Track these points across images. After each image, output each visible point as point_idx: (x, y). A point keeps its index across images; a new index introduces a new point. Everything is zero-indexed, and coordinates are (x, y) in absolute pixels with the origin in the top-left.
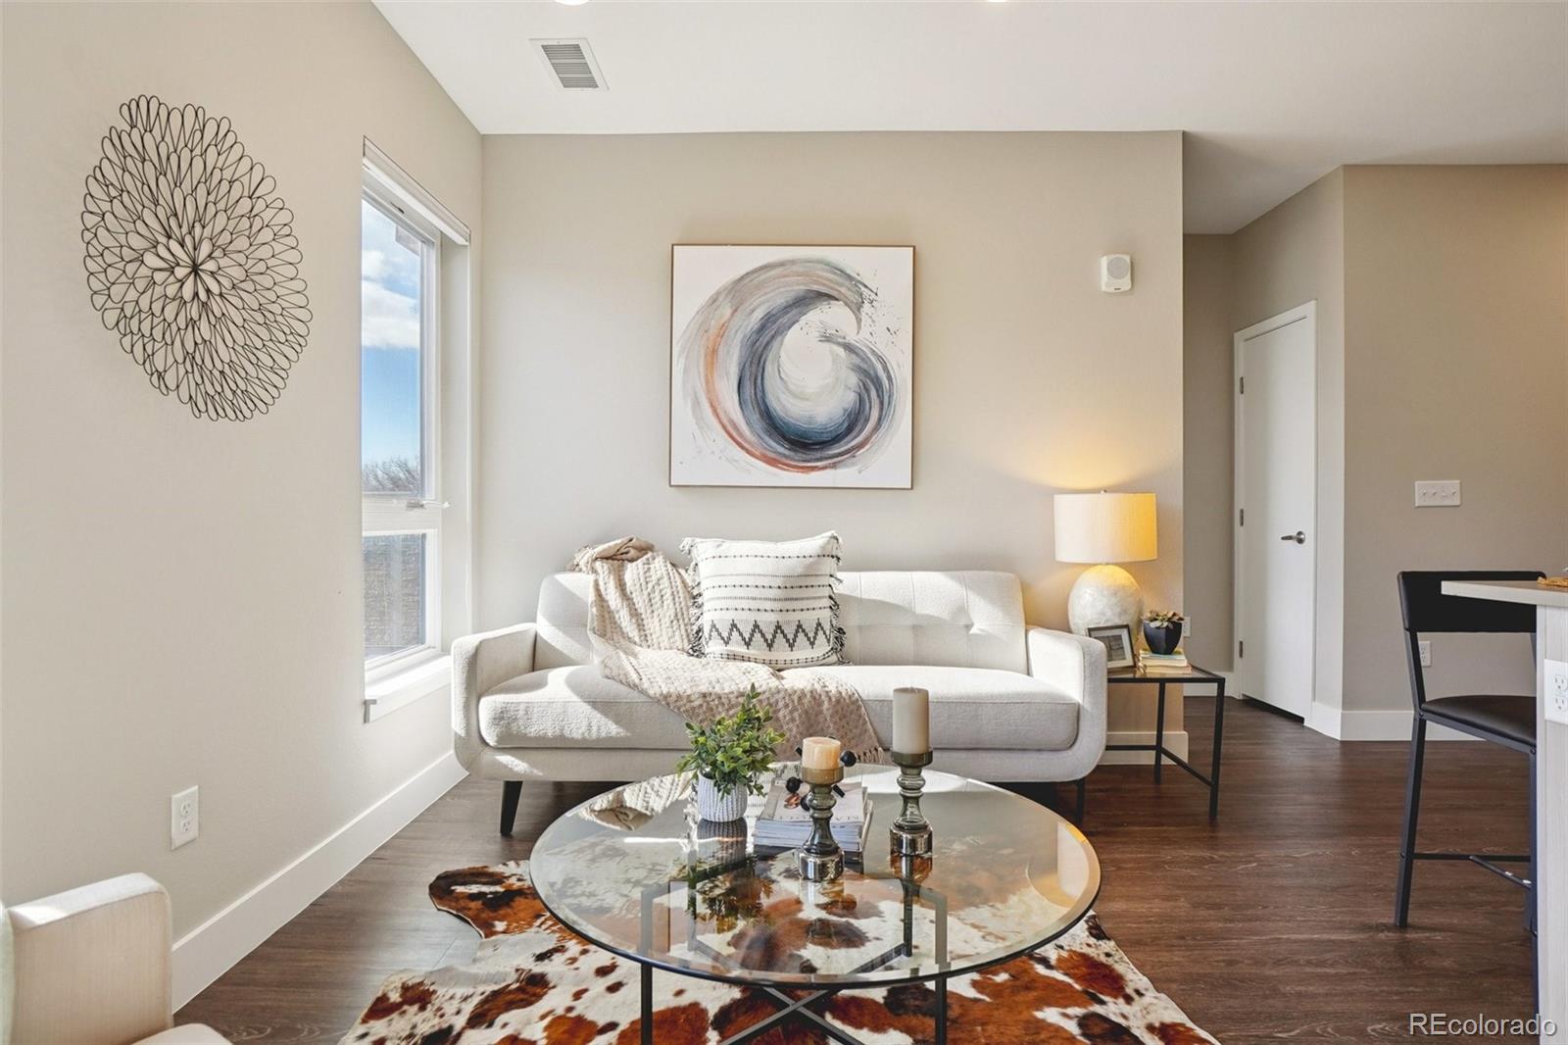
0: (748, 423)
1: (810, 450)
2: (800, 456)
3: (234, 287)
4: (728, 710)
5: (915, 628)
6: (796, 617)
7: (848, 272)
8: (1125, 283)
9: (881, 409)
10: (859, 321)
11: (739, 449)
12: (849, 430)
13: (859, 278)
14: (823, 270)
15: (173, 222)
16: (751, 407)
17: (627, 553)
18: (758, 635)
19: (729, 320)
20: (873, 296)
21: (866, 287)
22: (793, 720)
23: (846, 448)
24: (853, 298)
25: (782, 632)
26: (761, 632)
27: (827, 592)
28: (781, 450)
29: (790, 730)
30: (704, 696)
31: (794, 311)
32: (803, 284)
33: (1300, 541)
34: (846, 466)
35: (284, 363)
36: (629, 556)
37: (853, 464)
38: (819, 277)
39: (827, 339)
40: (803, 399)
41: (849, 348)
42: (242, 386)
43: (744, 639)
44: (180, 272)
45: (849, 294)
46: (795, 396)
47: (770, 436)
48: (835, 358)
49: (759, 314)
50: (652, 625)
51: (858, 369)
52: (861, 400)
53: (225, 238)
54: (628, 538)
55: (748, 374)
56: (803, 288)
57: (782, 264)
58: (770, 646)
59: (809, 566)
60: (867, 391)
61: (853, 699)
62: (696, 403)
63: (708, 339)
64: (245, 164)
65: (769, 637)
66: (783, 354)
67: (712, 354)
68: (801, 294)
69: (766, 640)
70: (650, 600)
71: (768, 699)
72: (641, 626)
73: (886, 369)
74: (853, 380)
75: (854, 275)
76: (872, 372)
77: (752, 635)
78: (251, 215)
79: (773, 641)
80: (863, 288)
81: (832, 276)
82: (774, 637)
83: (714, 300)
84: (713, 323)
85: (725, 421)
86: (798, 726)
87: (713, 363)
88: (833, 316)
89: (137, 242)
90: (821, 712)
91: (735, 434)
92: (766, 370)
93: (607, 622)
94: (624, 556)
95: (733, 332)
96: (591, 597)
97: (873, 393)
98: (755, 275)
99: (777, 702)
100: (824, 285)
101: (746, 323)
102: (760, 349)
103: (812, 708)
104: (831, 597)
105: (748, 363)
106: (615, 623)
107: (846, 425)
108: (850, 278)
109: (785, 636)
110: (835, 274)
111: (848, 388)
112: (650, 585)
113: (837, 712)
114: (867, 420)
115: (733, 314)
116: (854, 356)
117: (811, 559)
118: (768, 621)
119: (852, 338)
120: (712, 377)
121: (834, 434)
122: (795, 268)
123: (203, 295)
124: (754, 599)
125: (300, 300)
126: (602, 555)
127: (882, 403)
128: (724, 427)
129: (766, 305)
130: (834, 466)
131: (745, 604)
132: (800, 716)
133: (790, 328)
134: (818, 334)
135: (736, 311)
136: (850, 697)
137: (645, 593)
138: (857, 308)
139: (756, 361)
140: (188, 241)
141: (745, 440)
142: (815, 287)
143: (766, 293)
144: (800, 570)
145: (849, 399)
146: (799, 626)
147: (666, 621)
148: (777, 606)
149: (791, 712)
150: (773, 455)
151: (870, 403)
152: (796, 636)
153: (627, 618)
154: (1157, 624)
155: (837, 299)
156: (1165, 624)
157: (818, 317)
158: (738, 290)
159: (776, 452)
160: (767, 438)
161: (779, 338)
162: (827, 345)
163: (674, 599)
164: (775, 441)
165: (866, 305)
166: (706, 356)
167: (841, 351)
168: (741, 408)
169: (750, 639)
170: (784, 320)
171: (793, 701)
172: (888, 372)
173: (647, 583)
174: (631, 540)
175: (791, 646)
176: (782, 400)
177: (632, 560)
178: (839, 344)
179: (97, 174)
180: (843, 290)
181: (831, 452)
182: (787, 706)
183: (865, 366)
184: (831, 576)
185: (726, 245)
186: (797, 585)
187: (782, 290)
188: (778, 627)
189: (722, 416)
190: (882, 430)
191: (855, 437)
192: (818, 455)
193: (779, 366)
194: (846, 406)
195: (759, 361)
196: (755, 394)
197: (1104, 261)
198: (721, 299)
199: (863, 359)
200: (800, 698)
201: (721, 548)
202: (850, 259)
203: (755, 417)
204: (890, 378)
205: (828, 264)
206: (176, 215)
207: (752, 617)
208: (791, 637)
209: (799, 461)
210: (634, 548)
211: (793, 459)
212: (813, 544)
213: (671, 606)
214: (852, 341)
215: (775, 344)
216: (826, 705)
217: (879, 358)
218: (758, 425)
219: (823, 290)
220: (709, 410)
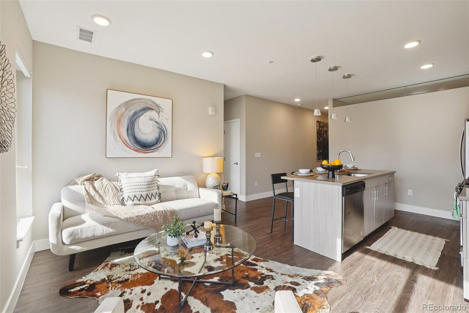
0: (130, 140)
1: (147, 148)
2: (144, 149)
4: (144, 219)
5: (176, 191)
6: (151, 192)
7: (156, 103)
8: (214, 113)
9: (164, 138)
10: (159, 116)
11: (127, 147)
12: (157, 143)
13: (159, 105)
14: (150, 102)
16: (130, 136)
17: (93, 178)
18: (142, 198)
19: (124, 112)
20: (162, 110)
21: (161, 108)
22: (161, 218)
23: (156, 147)
24: (158, 110)
25: (148, 196)
26: (143, 197)
27: (156, 185)
28: (139, 148)
29: (160, 221)
30: (137, 216)
31: (142, 112)
32: (145, 105)
33: (237, 164)
34: (156, 152)
36: (94, 179)
37: (158, 151)
38: (149, 103)
39: (151, 120)
40: (145, 135)
41: (156, 122)
43: (138, 199)
45: (157, 109)
46: (142, 133)
47: (136, 144)
48: (153, 125)
49: (133, 111)
50: (106, 198)
51: (159, 128)
52: (160, 136)
54: (94, 174)
55: (130, 127)
57: (139, 99)
58: (145, 200)
59: (153, 179)
60: (161, 133)
61: (174, 210)
62: (114, 134)
63: (118, 117)
65: (145, 198)
66: (139, 122)
67: (119, 121)
68: (144, 107)
69: (144, 199)
70: (105, 191)
71: (154, 214)
72: (103, 199)
73: (165, 128)
74: (158, 130)
75: (158, 104)
76: (162, 129)
77: (140, 198)
79: (146, 199)
82: (146, 198)
83: (120, 106)
84: (119, 113)
85: (123, 140)
86: (162, 220)
87: (119, 124)
88: (152, 114)
90: (167, 215)
91: (126, 143)
92: (135, 127)
93: (92, 199)
94: (93, 179)
95: (125, 115)
96: (84, 193)
97: (163, 134)
98: (132, 101)
99: (156, 214)
100: (150, 106)
101: (129, 114)
102: (133, 121)
103: (165, 214)
104: (157, 186)
105: (130, 125)
106: (94, 199)
107: (156, 142)
109: (149, 197)
110: (152, 103)
111: (156, 132)
112: (104, 187)
113: (171, 214)
114: (161, 141)
115: (125, 111)
116: (158, 124)
117: (153, 177)
118: (144, 194)
119: (157, 120)
120: (119, 127)
121: (153, 144)
122: (143, 101)
124: (140, 188)
125: (13, 105)
126: (86, 179)
127: (165, 136)
128: (123, 141)
129: (135, 109)
130: (153, 152)
131: (138, 190)
132: (163, 217)
133: (141, 116)
134: (149, 118)
135: (126, 110)
136: (173, 210)
137: (103, 189)
138: (159, 113)
139: (132, 124)
141: (130, 145)
142: (148, 106)
143: (135, 106)
144: (151, 180)
145: (157, 135)
146: (152, 194)
147: (111, 197)
148: (146, 190)
149: (160, 216)
150: (137, 149)
151: (162, 136)
152: (151, 197)
153: (98, 197)
154: (225, 185)
155: (154, 110)
156: (226, 184)
157: (148, 114)
158: (127, 104)
159: (137, 148)
160: (135, 145)
161: (138, 118)
162: (151, 121)
163: (112, 190)
164: (137, 145)
165: (161, 112)
166: (117, 121)
167: (155, 123)
168: (128, 136)
169: (140, 199)
170: (140, 114)
171: (160, 214)
172: (166, 129)
173: (103, 186)
174: (95, 174)
175: (150, 199)
176: (139, 135)
177: (96, 180)
178: (154, 121)
180: (155, 108)
181: (152, 148)
182: (159, 215)
183: (160, 127)
184: (157, 180)
185: (124, 92)
186: (151, 183)
187: (139, 106)
188: (147, 195)
189: (122, 138)
190: (165, 143)
191: (158, 145)
192: (149, 149)
193: (138, 125)
194: (156, 137)
195: (133, 124)
196: (132, 133)
197: (210, 108)
198: (122, 106)
199: (160, 125)
200: (162, 213)
201: (128, 176)
202: (157, 100)
203: (132, 139)
204: (166, 131)
205: (151, 101)
207: (140, 193)
208: (150, 197)
209: (144, 151)
210: (96, 176)
211: (142, 150)
212: (153, 172)
213: (112, 192)
214: (157, 121)
215: (137, 120)
216: (168, 213)
217: (164, 125)
218: (133, 141)
219: (150, 107)
220: (118, 137)
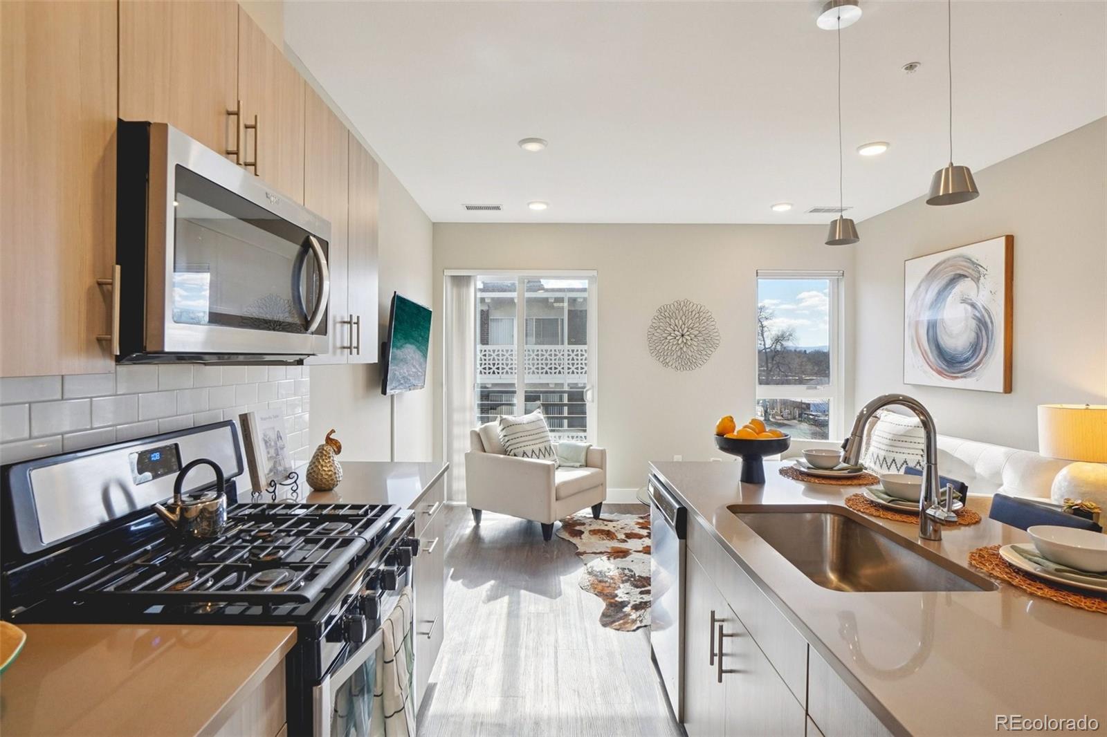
0: (930, 350)
1: (955, 366)
2: (951, 370)
3: (695, 336)
7: (973, 260)
9: (988, 342)
10: (978, 289)
11: (927, 365)
12: (974, 354)
13: (978, 262)
14: (962, 261)
15: (676, 328)
16: (932, 342)
19: (925, 296)
20: (985, 272)
21: (981, 266)
23: (971, 366)
24: (976, 275)
28: (944, 366)
31: (949, 287)
32: (953, 271)
34: (971, 377)
35: (711, 353)
37: (974, 376)
38: (960, 265)
39: (964, 301)
40: (952, 337)
41: (973, 305)
42: (694, 360)
44: (677, 338)
45: (973, 273)
46: (949, 336)
47: (939, 358)
48: (967, 313)
49: (935, 291)
51: (976, 318)
52: (978, 337)
53: (692, 325)
55: (931, 325)
56: (954, 273)
57: (944, 262)
60: (981, 330)
62: (912, 341)
63: (917, 307)
64: (695, 306)
66: (945, 310)
68: (952, 276)
73: (990, 317)
74: (973, 324)
75: (975, 261)
76: (983, 320)
78: (699, 317)
80: (980, 268)
81: (965, 264)
84: (919, 298)
85: (923, 350)
88: (966, 287)
89: (665, 335)
91: (926, 357)
95: (926, 302)
97: (984, 332)
98: (934, 270)
100: (962, 269)
101: (931, 296)
102: (936, 311)
107: (971, 351)
108: (973, 263)
110: (966, 262)
111: (971, 330)
114: (981, 349)
116: (975, 310)
119: (975, 299)
120: (918, 329)
121: (965, 357)
122: (950, 263)
123: (685, 341)
125: (717, 334)
127: (988, 338)
128: (922, 353)
129: (938, 285)
130: (965, 376)
134: (959, 299)
135: (927, 291)
138: (977, 280)
140: (680, 330)
141: (930, 361)
142: (958, 272)
143: (938, 279)
145: (972, 336)
148: (887, 448)
150: (941, 369)
151: (982, 338)
155: (967, 277)
157: (959, 289)
158: (928, 279)
159: (942, 368)
160: (938, 360)
161: (944, 303)
162: (963, 305)
164: (941, 361)
165: (982, 278)
167: (969, 308)
168: (928, 343)
170: (945, 292)
172: (992, 319)
176: (944, 338)
178: (969, 303)
179: (652, 327)
180: (970, 271)
181: (964, 368)
183: (980, 317)
185: (922, 256)
187: (945, 276)
189: (922, 347)
190: (988, 355)
191: (975, 359)
192: (958, 370)
193: (943, 319)
194: (971, 340)
196: (934, 336)
198: (922, 285)
199: (979, 312)
202: (971, 251)
203: (934, 348)
204: (992, 322)
205: (963, 257)
206: (676, 325)
207: (878, 451)
209: (950, 373)
211: (948, 372)
214: (974, 301)
215: (942, 307)
217: (988, 312)
218: (935, 353)
219: (962, 272)
220: (917, 346)
